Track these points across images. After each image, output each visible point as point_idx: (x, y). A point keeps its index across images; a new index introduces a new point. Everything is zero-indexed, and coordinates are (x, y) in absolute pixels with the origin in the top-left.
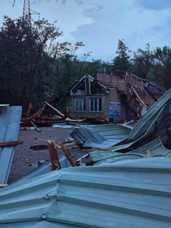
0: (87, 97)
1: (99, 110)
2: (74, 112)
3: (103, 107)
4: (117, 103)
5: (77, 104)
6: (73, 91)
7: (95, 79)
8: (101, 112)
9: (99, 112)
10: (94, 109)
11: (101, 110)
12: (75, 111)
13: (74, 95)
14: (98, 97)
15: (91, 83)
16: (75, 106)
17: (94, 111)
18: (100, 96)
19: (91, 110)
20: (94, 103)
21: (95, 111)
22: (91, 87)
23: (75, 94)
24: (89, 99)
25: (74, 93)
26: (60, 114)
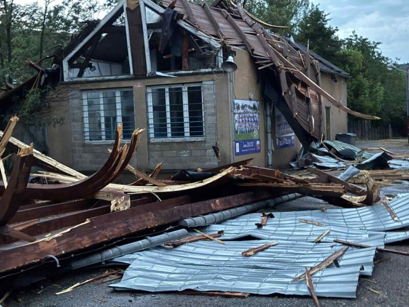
0: (138, 85)
1: (192, 134)
2: (84, 145)
3: (208, 119)
4: (251, 104)
5: (93, 115)
6: (71, 66)
7: (171, 12)
8: (200, 139)
9: (193, 139)
10: (169, 130)
11: (201, 134)
12: (86, 142)
13: (79, 79)
14: (183, 84)
15: (150, 26)
16: (86, 120)
17: (169, 138)
18: (192, 79)
19: (156, 136)
20: (168, 109)
21: (173, 135)
22: (150, 42)
23: (80, 75)
24: (146, 94)
25: (77, 71)
26: (40, 158)
